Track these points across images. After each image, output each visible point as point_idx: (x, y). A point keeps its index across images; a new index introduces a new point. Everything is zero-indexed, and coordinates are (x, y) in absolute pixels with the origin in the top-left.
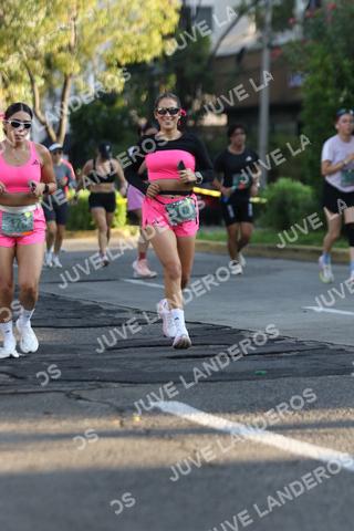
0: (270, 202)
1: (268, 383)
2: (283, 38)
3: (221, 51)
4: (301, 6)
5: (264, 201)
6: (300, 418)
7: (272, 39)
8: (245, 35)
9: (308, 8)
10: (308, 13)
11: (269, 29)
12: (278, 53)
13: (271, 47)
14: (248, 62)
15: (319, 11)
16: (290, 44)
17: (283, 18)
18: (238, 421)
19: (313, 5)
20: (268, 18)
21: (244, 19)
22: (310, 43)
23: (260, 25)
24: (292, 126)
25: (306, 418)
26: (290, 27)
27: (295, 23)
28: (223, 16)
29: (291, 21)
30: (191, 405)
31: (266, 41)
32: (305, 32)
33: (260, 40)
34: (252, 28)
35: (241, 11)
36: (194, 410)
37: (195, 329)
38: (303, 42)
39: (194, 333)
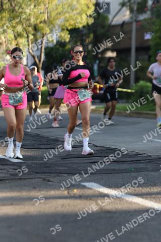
0: (136, 92)
1: (135, 174)
2: (142, 17)
3: (113, 23)
4: (150, 3)
5: (133, 91)
6: (150, 190)
7: (137, 17)
8: (125, 16)
9: (153, 3)
10: (153, 6)
11: (135, 13)
12: (140, 24)
13: (136, 21)
14: (126, 28)
15: (158, 5)
16: (145, 20)
17: (142, 8)
19: (156, 2)
20: (135, 8)
21: (124, 8)
22: (154, 19)
23: (132, 11)
24: (146, 57)
25: (152, 190)
26: (145, 12)
27: (147, 10)
28: (114, 8)
29: (146, 9)
30: (100, 184)
31: (134, 18)
32: (152, 14)
33: (131, 18)
34: (128, 13)
35: (123, 5)
36: (101, 186)
37: (102, 150)
38: (151, 19)
39: (101, 151)
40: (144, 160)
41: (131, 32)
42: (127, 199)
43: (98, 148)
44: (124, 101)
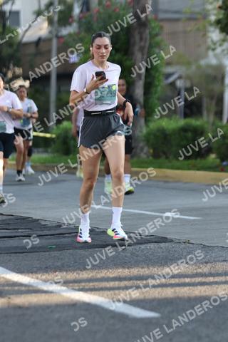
0: (58, 137)
1: (56, 253)
2: (65, 31)
3: (25, 40)
4: (77, 11)
5: (54, 136)
6: (77, 276)
7: (58, 31)
8: (41, 29)
9: (81, 11)
10: (81, 15)
11: (56, 25)
12: (62, 40)
13: (58, 37)
14: (43, 47)
15: (88, 14)
16: (70, 35)
17: (65, 18)
18: (37, 278)
19: (84, 10)
20: (56, 18)
22: (83, 34)
23: (50, 21)
25: (81, 276)
26: (70, 24)
27: (73, 21)
28: (26, 17)
29: (70, 20)
30: (7, 268)
31: (54, 33)
32: (80, 27)
33: (50, 32)
34: (46, 25)
36: (8, 271)
37: (9, 219)
38: (79, 33)
39: (8, 222)
40: (70, 233)
41: (49, 51)
43: (4, 218)
44: (40, 150)
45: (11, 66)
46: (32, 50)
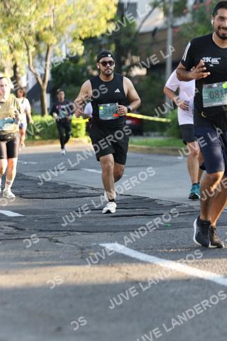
1: (171, 232)
2: (180, 22)
3: (142, 30)
4: (191, 2)
5: (169, 120)
7: (173, 22)
8: (157, 20)
9: (195, 3)
10: (195, 6)
11: (171, 16)
12: (177, 30)
13: (173, 27)
14: (159, 36)
15: (202, 5)
16: (184, 25)
17: (180, 10)
20: (171, 9)
21: (157, 10)
22: (196, 24)
23: (166, 13)
26: (184, 15)
27: (187, 12)
29: (185, 11)
31: (170, 23)
32: (194, 17)
33: (166, 22)
34: (161, 15)
35: (155, 5)
37: (128, 199)
38: (193, 24)
39: (126, 201)
40: (184, 213)
41: (165, 41)
42: (162, 265)
43: (123, 197)
44: (157, 133)
45: (129, 55)
46: (149, 39)
